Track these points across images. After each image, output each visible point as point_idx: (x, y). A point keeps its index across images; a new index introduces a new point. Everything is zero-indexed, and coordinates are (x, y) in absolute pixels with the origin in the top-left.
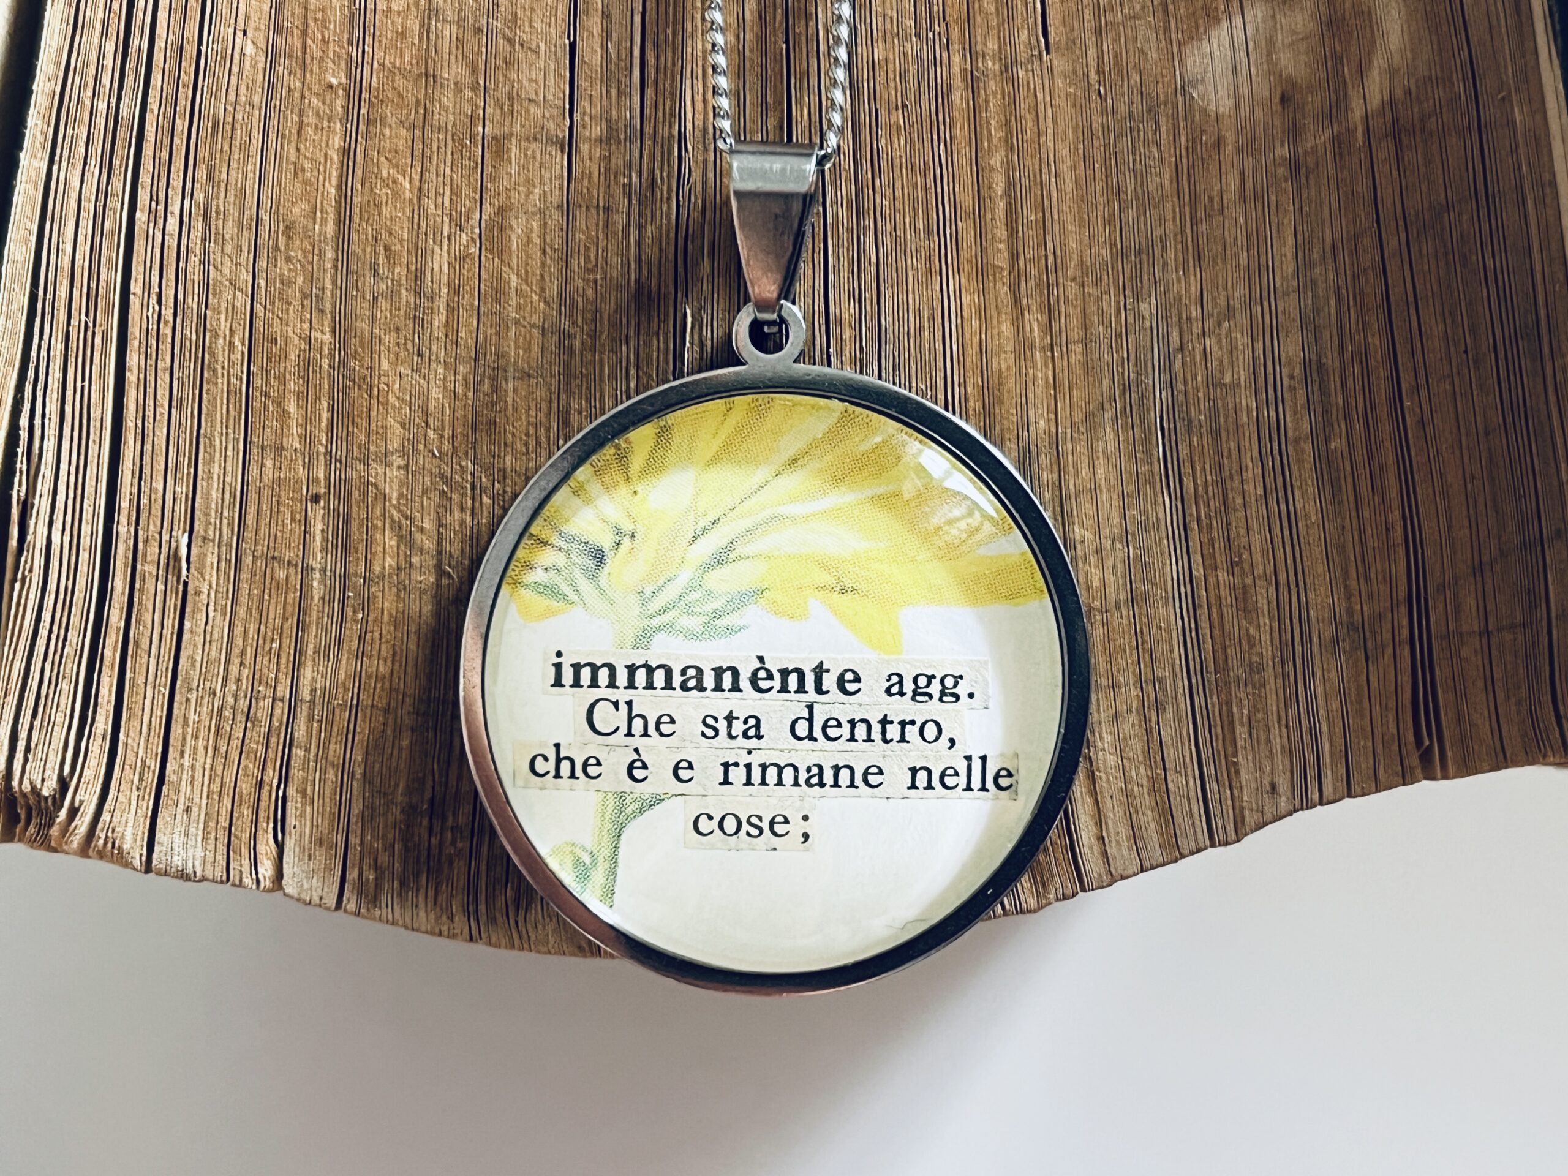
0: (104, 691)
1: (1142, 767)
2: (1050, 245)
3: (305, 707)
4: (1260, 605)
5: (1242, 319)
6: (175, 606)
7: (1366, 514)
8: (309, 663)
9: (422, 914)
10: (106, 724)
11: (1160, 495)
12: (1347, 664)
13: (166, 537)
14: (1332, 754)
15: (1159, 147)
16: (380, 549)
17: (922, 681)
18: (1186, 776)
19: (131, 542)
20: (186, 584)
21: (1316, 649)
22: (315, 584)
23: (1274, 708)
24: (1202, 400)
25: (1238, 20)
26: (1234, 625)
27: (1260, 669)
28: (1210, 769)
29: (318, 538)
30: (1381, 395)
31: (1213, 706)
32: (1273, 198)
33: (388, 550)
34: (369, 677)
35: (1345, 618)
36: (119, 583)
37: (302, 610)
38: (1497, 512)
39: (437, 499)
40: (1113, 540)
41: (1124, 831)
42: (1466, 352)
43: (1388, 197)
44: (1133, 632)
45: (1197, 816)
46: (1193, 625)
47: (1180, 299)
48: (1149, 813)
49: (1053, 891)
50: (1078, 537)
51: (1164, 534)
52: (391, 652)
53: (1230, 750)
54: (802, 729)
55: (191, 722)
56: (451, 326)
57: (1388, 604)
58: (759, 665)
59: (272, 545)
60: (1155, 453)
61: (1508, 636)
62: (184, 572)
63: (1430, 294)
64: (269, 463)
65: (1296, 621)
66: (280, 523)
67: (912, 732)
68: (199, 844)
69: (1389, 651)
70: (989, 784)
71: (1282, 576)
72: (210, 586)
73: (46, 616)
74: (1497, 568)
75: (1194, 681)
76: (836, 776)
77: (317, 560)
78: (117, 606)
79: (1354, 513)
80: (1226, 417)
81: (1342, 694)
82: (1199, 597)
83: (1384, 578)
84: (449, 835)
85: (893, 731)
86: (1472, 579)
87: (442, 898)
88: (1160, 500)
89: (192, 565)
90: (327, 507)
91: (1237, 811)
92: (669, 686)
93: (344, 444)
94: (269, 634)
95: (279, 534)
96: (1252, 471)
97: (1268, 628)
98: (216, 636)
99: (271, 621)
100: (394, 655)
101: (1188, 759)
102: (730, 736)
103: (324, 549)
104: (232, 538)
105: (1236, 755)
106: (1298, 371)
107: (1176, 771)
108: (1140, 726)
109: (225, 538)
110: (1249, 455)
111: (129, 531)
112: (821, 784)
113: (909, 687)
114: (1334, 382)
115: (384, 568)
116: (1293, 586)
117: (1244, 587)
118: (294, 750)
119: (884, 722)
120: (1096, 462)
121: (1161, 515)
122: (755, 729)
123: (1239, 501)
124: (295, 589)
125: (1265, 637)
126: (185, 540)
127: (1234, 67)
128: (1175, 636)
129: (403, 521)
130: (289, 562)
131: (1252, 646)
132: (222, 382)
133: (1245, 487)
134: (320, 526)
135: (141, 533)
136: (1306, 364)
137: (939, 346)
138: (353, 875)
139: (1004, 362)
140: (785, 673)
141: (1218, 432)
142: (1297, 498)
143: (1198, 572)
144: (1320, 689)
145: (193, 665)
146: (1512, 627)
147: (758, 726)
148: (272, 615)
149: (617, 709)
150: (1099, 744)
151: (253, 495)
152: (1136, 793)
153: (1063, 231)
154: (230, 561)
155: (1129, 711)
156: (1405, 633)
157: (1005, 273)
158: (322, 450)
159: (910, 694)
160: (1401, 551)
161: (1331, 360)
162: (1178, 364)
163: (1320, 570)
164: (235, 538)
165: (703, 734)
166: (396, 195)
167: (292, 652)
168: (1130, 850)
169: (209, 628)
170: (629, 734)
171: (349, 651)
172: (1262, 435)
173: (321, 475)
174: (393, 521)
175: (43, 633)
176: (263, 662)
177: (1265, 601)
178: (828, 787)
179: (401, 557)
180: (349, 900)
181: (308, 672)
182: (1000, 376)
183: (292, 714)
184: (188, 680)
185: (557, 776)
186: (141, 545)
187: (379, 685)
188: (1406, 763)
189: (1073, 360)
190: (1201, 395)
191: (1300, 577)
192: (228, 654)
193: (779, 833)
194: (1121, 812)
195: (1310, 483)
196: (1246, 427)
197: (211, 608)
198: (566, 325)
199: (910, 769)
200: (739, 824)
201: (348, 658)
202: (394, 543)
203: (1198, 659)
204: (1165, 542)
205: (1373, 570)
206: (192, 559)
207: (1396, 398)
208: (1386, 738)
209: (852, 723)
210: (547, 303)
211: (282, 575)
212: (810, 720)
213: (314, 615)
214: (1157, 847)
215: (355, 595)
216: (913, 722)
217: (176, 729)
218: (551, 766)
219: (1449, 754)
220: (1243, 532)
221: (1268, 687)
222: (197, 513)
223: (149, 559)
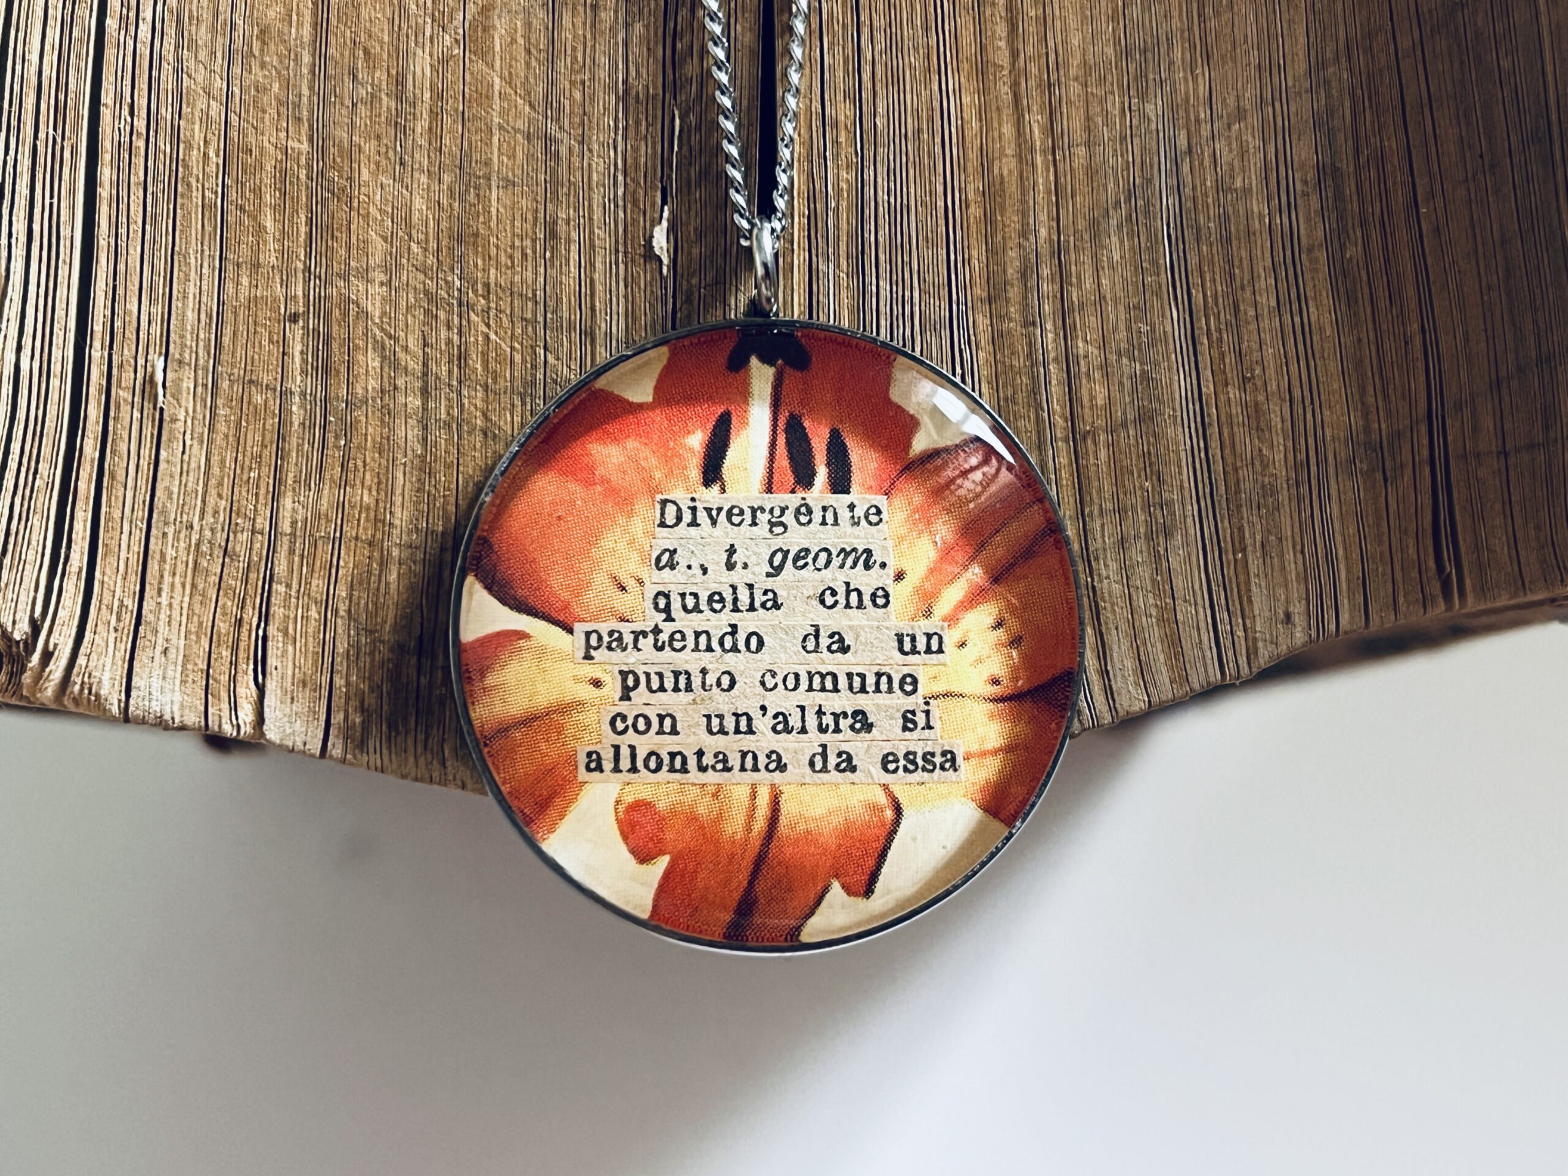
3: (286, 539)
6: (152, 434)
7: (1384, 327)
8: (289, 494)
11: (1168, 307)
13: (141, 361)
16: (362, 371)
20: (162, 409)
21: (1332, 470)
22: (294, 408)
26: (1246, 443)
29: (297, 359)
33: (372, 372)
34: (353, 507)
36: (93, 412)
37: (281, 437)
39: (422, 317)
44: (1141, 452)
51: (1172, 347)
52: (376, 480)
57: (1407, 422)
59: (249, 368)
62: (161, 398)
64: (245, 281)
66: (257, 344)
69: (1409, 471)
71: (1297, 393)
72: (187, 412)
77: (296, 382)
78: (91, 436)
79: (1370, 326)
80: (1238, 224)
82: (1209, 415)
83: (1403, 394)
88: (1168, 313)
89: (168, 391)
90: (306, 327)
93: (324, 260)
94: (247, 463)
95: (256, 357)
97: (1282, 448)
99: (248, 449)
100: (379, 483)
104: (208, 361)
115: (367, 390)
116: (1308, 402)
120: (1101, 273)
121: (1169, 328)
123: (1251, 312)
124: (274, 414)
126: (160, 364)
128: (1183, 454)
130: (267, 386)
131: (1265, 466)
133: (1258, 298)
134: (298, 348)
135: (115, 357)
141: (1229, 240)
142: (1311, 310)
145: (170, 497)
148: (249, 443)
151: (229, 316)
154: (206, 385)
155: (1137, 537)
160: (1420, 365)
163: (1336, 386)
164: (212, 361)
167: (271, 482)
169: (186, 457)
171: (332, 479)
172: (1275, 245)
173: (300, 293)
174: (375, 341)
176: (242, 492)
177: (1279, 419)
179: (386, 380)
181: (287, 502)
182: (1002, 183)
184: (164, 512)
186: (115, 371)
187: (363, 515)
192: (206, 485)
197: (188, 436)
201: (330, 488)
202: (377, 364)
204: (1173, 356)
205: (1391, 387)
206: (167, 385)
211: (259, 399)
213: (294, 441)
215: (337, 419)
220: (1255, 346)
222: (172, 335)
223: (123, 385)
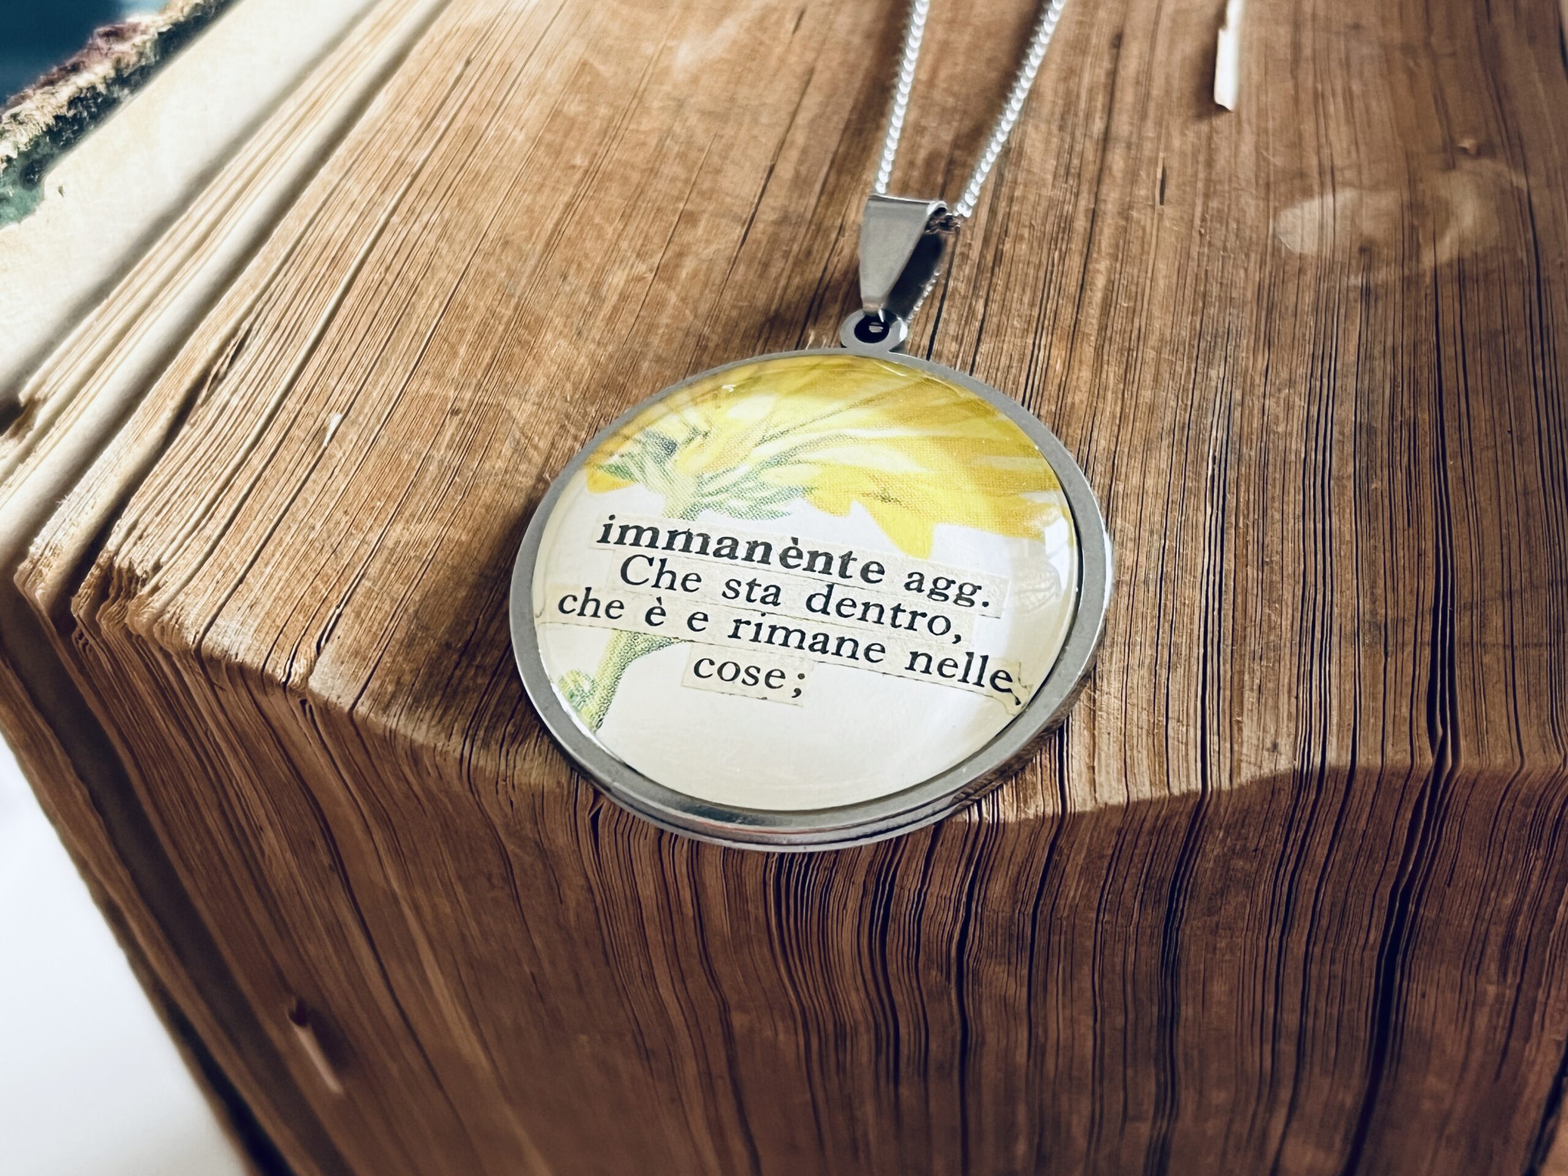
0: (223, 509)
1: (1145, 712)
2: (1136, 325)
4: (1285, 597)
5: (1303, 388)
9: (424, 727)
10: (214, 531)
12: (1365, 651)
14: (1339, 726)
15: (1246, 270)
17: (942, 584)
18: (1188, 725)
19: (293, 416)
23: (1286, 681)
24: (1254, 441)
25: (1329, 199)
27: (1277, 648)
28: (1212, 723)
30: (1426, 454)
31: (1225, 672)
32: (1342, 311)
35: (1367, 617)
38: (1530, 553)
40: (1152, 533)
41: (1116, 765)
42: (1511, 432)
43: (1449, 320)
45: (1192, 762)
46: (1217, 606)
47: (1247, 371)
48: (1145, 753)
49: (1033, 807)
50: (1119, 527)
53: (1236, 709)
54: (817, 604)
55: (284, 545)
56: (611, 319)
58: (792, 545)
60: (1204, 473)
61: (1533, 652)
63: (1480, 388)
65: (1319, 614)
67: (921, 623)
68: (251, 633)
70: (986, 681)
73: (201, 450)
74: (1527, 596)
75: (1209, 649)
76: (839, 647)
81: (1357, 677)
84: (472, 672)
85: (903, 619)
86: (1499, 602)
87: (448, 719)
91: (1235, 763)
92: (703, 551)
96: (1294, 498)
98: (333, 488)
101: (1192, 711)
102: (749, 599)
103: (449, 447)
105: (1241, 714)
106: (1349, 429)
107: (1179, 721)
108: (1150, 680)
109: (370, 425)
110: (1292, 485)
111: (294, 408)
112: (824, 651)
113: (927, 586)
114: (1381, 440)
117: (1271, 582)
118: (363, 581)
119: (897, 609)
122: (774, 596)
125: (1286, 623)
127: (1322, 227)
129: (523, 439)
132: (413, 327)
136: (1358, 427)
137: (1023, 380)
138: (374, 685)
139: (1079, 397)
140: (814, 555)
143: (1229, 565)
144: (1334, 669)
146: (1538, 645)
147: (777, 595)
149: (651, 564)
150: (1105, 688)
152: (1135, 734)
153: (1150, 316)
156: (1427, 637)
157: (1093, 338)
158: (475, 382)
159: (927, 592)
161: (1381, 424)
162: (1237, 414)
165: (724, 594)
166: (600, 236)
168: (1119, 781)
170: (656, 585)
175: (193, 460)
178: (829, 654)
180: (362, 704)
183: (373, 555)
185: (581, 614)
188: (1416, 744)
189: (1141, 400)
190: (1254, 437)
191: (1328, 580)
193: (773, 684)
194: (1117, 749)
195: (1348, 511)
196: (1293, 466)
198: (707, 331)
199: (912, 653)
200: (738, 672)
203: (1216, 633)
207: (1440, 459)
208: (1397, 719)
209: (867, 606)
210: (696, 316)
212: (828, 597)
214: (1147, 783)
216: (924, 615)
217: (270, 547)
218: (578, 606)
219: (1463, 743)
221: (1282, 664)
